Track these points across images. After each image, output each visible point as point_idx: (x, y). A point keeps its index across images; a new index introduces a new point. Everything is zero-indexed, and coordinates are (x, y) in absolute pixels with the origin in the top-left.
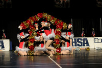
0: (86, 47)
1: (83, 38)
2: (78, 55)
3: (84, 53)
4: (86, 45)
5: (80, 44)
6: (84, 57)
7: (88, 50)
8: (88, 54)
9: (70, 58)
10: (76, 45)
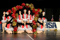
0: (54, 28)
1: (52, 22)
2: (48, 34)
3: (53, 33)
4: (54, 27)
5: (50, 26)
6: (53, 35)
7: (56, 31)
8: (56, 33)
9: (43, 36)
10: (47, 27)
